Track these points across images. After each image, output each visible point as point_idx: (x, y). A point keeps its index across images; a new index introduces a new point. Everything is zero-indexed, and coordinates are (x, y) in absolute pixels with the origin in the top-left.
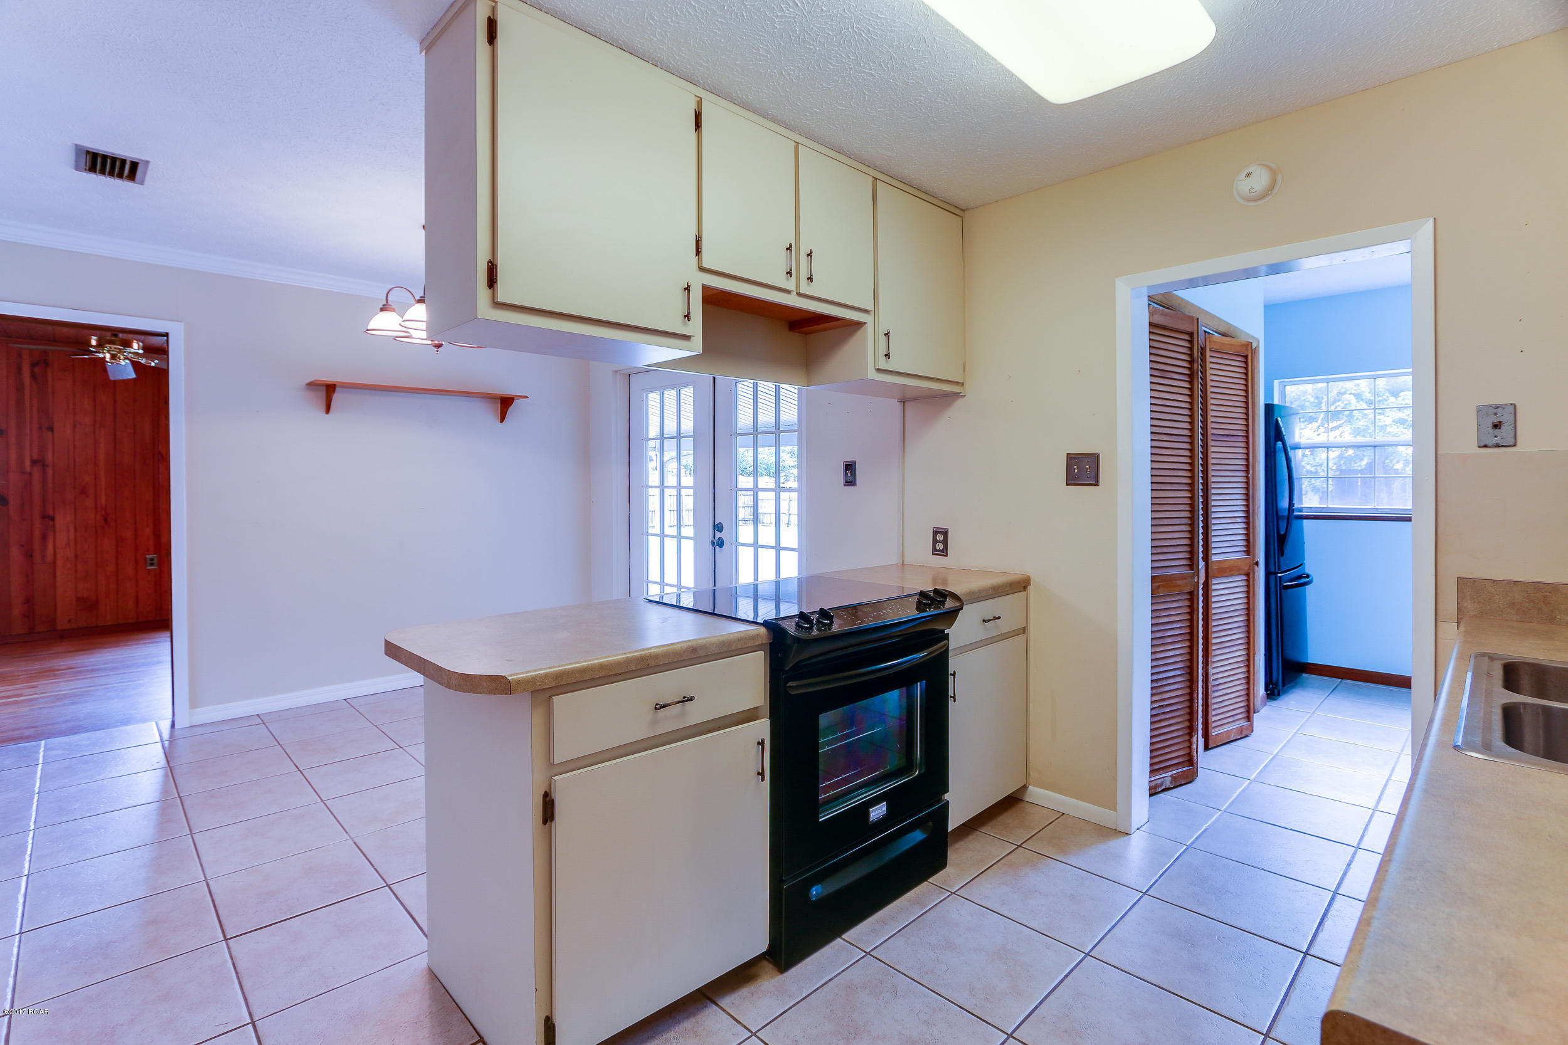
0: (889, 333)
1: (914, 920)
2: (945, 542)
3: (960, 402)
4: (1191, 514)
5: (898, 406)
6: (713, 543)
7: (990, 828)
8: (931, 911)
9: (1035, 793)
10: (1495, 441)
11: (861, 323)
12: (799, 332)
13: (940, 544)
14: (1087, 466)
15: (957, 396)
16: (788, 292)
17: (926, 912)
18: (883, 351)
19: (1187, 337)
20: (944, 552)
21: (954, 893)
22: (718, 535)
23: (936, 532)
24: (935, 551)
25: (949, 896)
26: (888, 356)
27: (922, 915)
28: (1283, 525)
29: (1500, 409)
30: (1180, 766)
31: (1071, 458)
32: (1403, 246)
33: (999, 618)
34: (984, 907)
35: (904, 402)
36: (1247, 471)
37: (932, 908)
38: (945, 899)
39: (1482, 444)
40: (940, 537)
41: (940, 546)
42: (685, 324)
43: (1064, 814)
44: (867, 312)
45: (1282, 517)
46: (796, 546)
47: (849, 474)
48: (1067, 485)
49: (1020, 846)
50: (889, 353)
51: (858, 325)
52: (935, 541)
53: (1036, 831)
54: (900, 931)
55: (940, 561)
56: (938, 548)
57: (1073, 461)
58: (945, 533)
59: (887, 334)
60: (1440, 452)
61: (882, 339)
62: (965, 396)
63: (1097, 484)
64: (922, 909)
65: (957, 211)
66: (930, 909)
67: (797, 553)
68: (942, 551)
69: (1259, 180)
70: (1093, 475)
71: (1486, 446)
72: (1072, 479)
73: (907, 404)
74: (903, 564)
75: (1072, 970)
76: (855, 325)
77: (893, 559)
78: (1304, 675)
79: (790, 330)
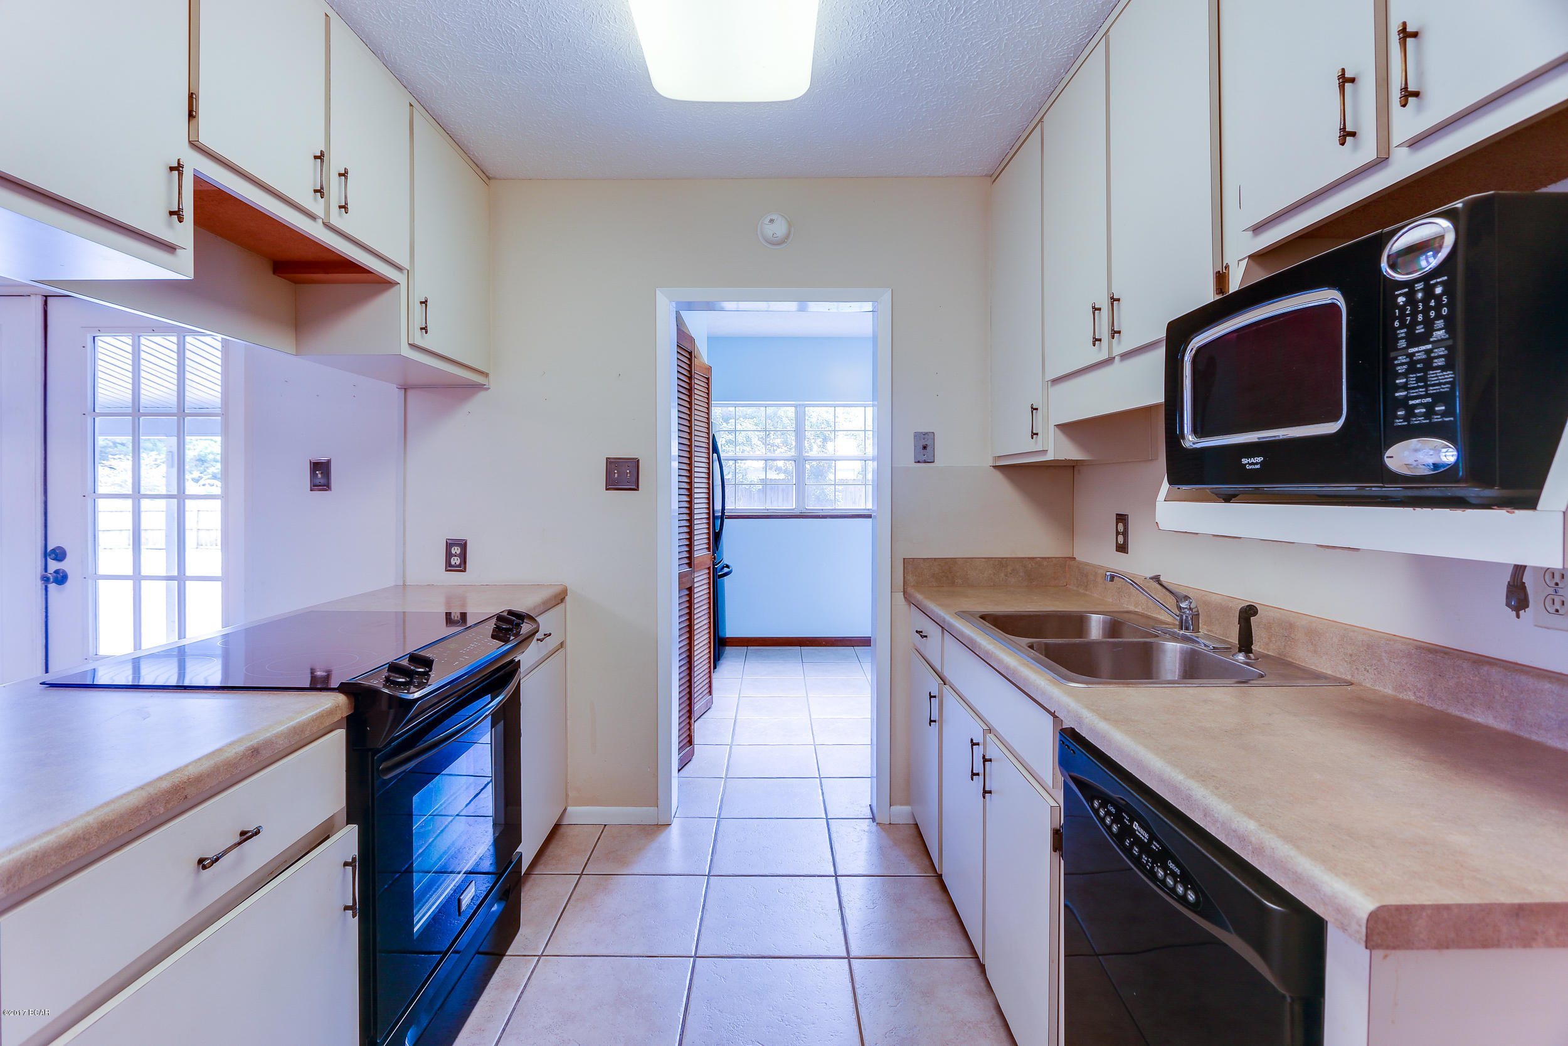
0: (426, 301)
1: (514, 1009)
2: (463, 556)
3: (482, 395)
4: (690, 517)
5: (397, 394)
6: (46, 580)
7: (542, 867)
8: (528, 988)
9: (578, 814)
10: (925, 458)
11: (390, 283)
12: (289, 279)
13: (456, 558)
14: (628, 471)
15: (480, 387)
16: (313, 217)
17: (522, 993)
18: (418, 322)
19: (688, 355)
20: (462, 567)
21: (542, 955)
22: (53, 566)
23: (450, 545)
24: (449, 567)
25: (538, 961)
26: (424, 329)
27: (520, 997)
28: (718, 522)
29: (926, 436)
30: (684, 748)
31: (611, 463)
32: (868, 306)
33: (550, 635)
34: (580, 956)
35: (405, 389)
36: (708, 478)
37: (526, 984)
38: (535, 966)
39: (917, 461)
40: (456, 550)
41: (456, 561)
42: (170, 225)
43: (605, 825)
44: (399, 268)
45: (717, 517)
46: (218, 573)
47: (320, 476)
48: (607, 489)
49: (582, 874)
50: (426, 327)
51: (386, 284)
52: (449, 555)
53: (590, 853)
54: (504, 1030)
55: (456, 577)
56: (453, 563)
57: (613, 466)
58: (463, 545)
59: (424, 303)
60: (893, 466)
61: (418, 309)
62: (489, 388)
63: (637, 489)
64: (516, 990)
65: (486, 177)
66: (525, 986)
67: (220, 582)
68: (459, 566)
69: (779, 228)
70: (634, 479)
71: (919, 462)
72: (612, 484)
73: (410, 393)
74: (404, 585)
75: (691, 980)
76: (387, 283)
77: (390, 580)
78: (727, 648)
79: (275, 272)
